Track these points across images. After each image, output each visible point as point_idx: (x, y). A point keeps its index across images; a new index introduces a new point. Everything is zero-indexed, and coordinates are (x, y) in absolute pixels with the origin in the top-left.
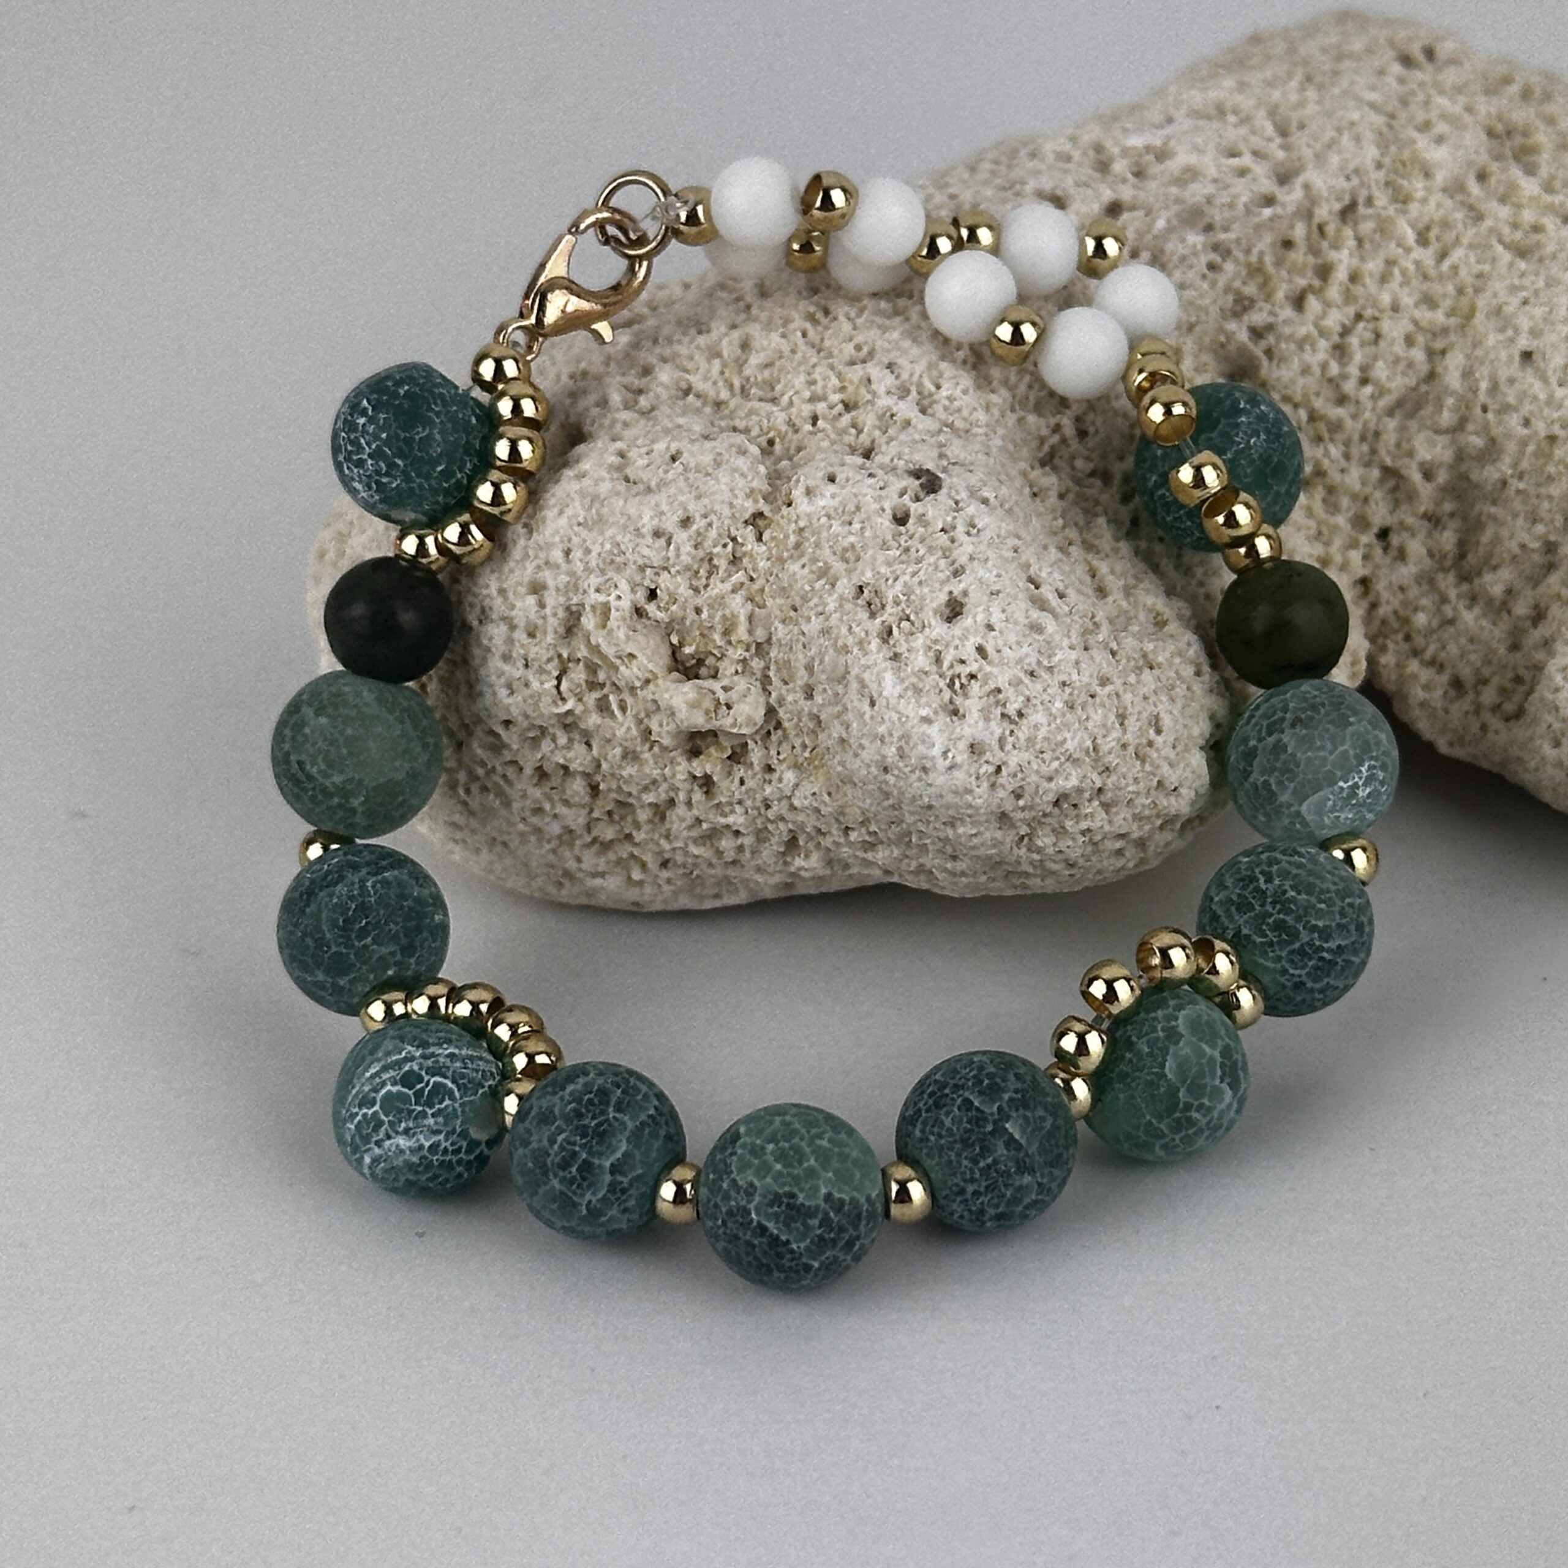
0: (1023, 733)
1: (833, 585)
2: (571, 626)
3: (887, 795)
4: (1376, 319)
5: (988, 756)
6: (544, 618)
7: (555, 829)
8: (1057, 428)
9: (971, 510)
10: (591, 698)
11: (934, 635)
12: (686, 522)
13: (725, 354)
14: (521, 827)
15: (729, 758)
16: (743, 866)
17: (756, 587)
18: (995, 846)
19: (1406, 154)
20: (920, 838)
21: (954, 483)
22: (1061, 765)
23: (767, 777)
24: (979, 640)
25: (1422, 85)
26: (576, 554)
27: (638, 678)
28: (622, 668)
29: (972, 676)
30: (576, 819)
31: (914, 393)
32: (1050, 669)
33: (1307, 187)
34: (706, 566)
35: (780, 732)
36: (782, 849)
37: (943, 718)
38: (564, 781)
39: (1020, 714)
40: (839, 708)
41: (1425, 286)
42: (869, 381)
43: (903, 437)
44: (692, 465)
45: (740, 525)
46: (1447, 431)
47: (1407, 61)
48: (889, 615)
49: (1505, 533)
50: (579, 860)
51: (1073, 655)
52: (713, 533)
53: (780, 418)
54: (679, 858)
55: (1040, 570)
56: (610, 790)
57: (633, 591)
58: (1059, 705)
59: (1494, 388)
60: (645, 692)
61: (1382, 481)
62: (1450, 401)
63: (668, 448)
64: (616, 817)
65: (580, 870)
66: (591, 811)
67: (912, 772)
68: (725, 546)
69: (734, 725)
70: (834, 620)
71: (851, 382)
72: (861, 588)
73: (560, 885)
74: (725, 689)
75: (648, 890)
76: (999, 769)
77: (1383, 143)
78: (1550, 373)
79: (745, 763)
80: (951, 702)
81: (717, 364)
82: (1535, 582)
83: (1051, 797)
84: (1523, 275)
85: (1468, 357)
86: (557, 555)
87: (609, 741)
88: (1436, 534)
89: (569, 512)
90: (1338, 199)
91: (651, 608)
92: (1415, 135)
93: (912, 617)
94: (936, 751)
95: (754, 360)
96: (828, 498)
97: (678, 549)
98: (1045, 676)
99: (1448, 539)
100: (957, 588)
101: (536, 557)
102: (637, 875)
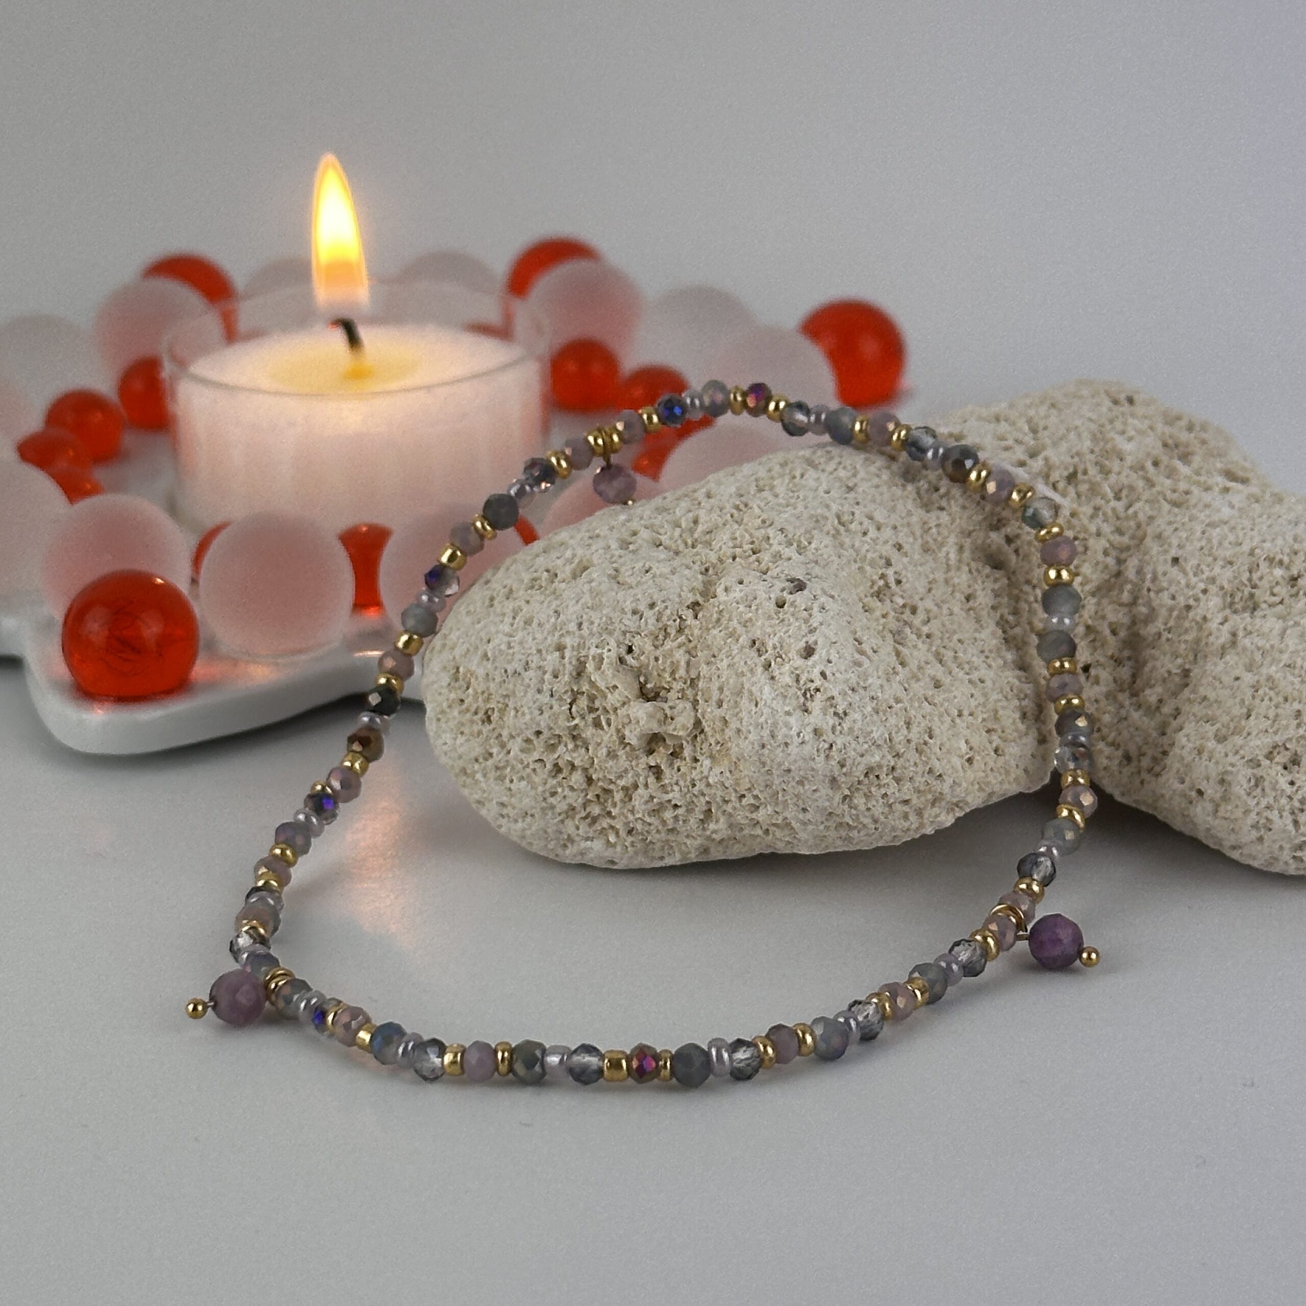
0: (846, 726)
1: (738, 640)
2: (580, 673)
3: (764, 764)
4: (1086, 539)
5: (825, 737)
6: (564, 665)
7: (562, 807)
8: (883, 576)
9: (823, 599)
10: (590, 718)
11: (796, 665)
12: (652, 606)
13: (683, 526)
14: (544, 804)
15: (672, 754)
16: (678, 832)
17: (692, 645)
18: (828, 800)
19: (1109, 446)
20: (783, 796)
21: (814, 587)
22: (870, 747)
23: (694, 765)
24: (823, 668)
25: (1123, 414)
26: (585, 626)
27: (618, 701)
28: (609, 695)
29: (818, 690)
30: (577, 800)
31: (795, 545)
32: (865, 688)
33: (1046, 459)
34: (663, 632)
35: (703, 736)
36: (702, 817)
37: (799, 713)
38: (571, 774)
39: (845, 714)
40: (738, 710)
41: (1118, 523)
42: (768, 538)
43: (785, 564)
44: (658, 573)
45: (684, 608)
46: (1126, 605)
47: (1116, 402)
48: (770, 655)
49: (1158, 664)
50: (578, 828)
51: (879, 682)
52: (668, 612)
53: (713, 558)
54: (639, 826)
55: (863, 635)
56: (599, 779)
57: (618, 646)
58: (869, 709)
59: (1154, 579)
60: (623, 709)
61: (1086, 635)
62: (1129, 587)
63: (644, 566)
64: (602, 800)
65: (578, 835)
66: (587, 795)
67: (779, 746)
68: (675, 621)
69: (675, 730)
70: (736, 659)
71: (758, 539)
72: (754, 642)
73: (565, 846)
74: (671, 708)
75: (619, 849)
76: (831, 746)
77: (1094, 438)
78: (1188, 569)
79: (681, 758)
80: (804, 705)
81: (678, 531)
82: (1175, 694)
83: (862, 768)
84: (1176, 515)
85: (1140, 561)
86: (572, 627)
87: (599, 744)
88: (1119, 669)
89: (583, 601)
90: (1066, 468)
91: (629, 658)
92: (1116, 437)
93: (784, 656)
94: (793, 732)
95: (700, 528)
96: (737, 593)
97: (646, 621)
98: (862, 691)
99: (1125, 672)
100: (811, 639)
101: (561, 629)
102: (612, 839)
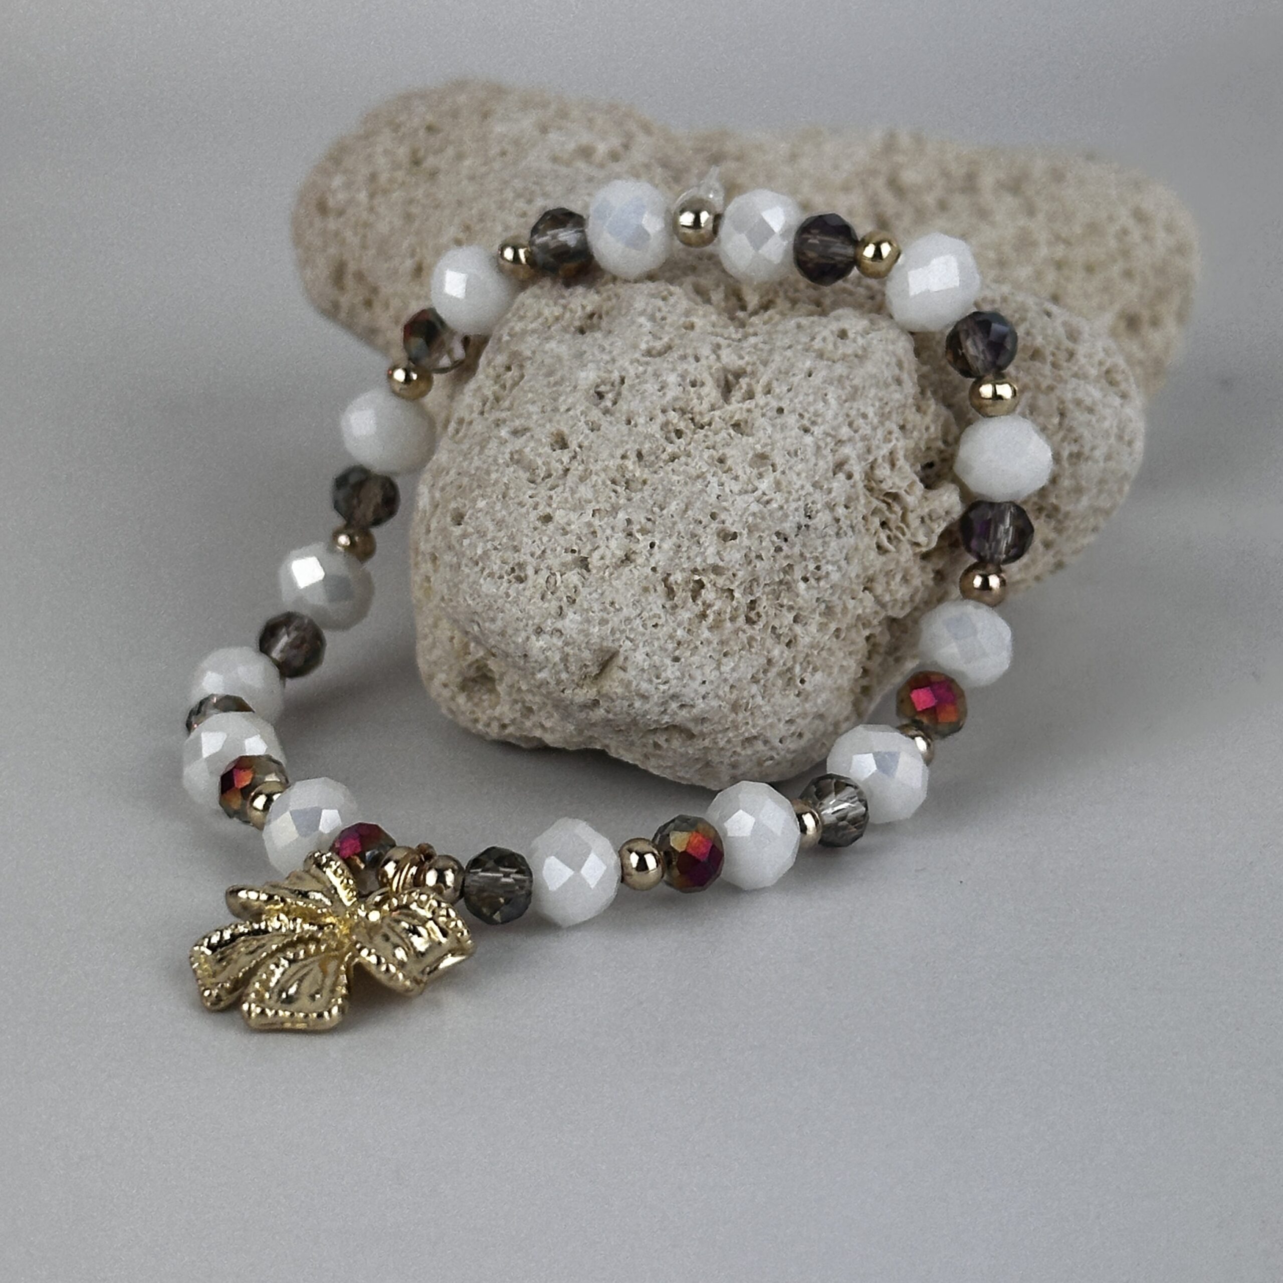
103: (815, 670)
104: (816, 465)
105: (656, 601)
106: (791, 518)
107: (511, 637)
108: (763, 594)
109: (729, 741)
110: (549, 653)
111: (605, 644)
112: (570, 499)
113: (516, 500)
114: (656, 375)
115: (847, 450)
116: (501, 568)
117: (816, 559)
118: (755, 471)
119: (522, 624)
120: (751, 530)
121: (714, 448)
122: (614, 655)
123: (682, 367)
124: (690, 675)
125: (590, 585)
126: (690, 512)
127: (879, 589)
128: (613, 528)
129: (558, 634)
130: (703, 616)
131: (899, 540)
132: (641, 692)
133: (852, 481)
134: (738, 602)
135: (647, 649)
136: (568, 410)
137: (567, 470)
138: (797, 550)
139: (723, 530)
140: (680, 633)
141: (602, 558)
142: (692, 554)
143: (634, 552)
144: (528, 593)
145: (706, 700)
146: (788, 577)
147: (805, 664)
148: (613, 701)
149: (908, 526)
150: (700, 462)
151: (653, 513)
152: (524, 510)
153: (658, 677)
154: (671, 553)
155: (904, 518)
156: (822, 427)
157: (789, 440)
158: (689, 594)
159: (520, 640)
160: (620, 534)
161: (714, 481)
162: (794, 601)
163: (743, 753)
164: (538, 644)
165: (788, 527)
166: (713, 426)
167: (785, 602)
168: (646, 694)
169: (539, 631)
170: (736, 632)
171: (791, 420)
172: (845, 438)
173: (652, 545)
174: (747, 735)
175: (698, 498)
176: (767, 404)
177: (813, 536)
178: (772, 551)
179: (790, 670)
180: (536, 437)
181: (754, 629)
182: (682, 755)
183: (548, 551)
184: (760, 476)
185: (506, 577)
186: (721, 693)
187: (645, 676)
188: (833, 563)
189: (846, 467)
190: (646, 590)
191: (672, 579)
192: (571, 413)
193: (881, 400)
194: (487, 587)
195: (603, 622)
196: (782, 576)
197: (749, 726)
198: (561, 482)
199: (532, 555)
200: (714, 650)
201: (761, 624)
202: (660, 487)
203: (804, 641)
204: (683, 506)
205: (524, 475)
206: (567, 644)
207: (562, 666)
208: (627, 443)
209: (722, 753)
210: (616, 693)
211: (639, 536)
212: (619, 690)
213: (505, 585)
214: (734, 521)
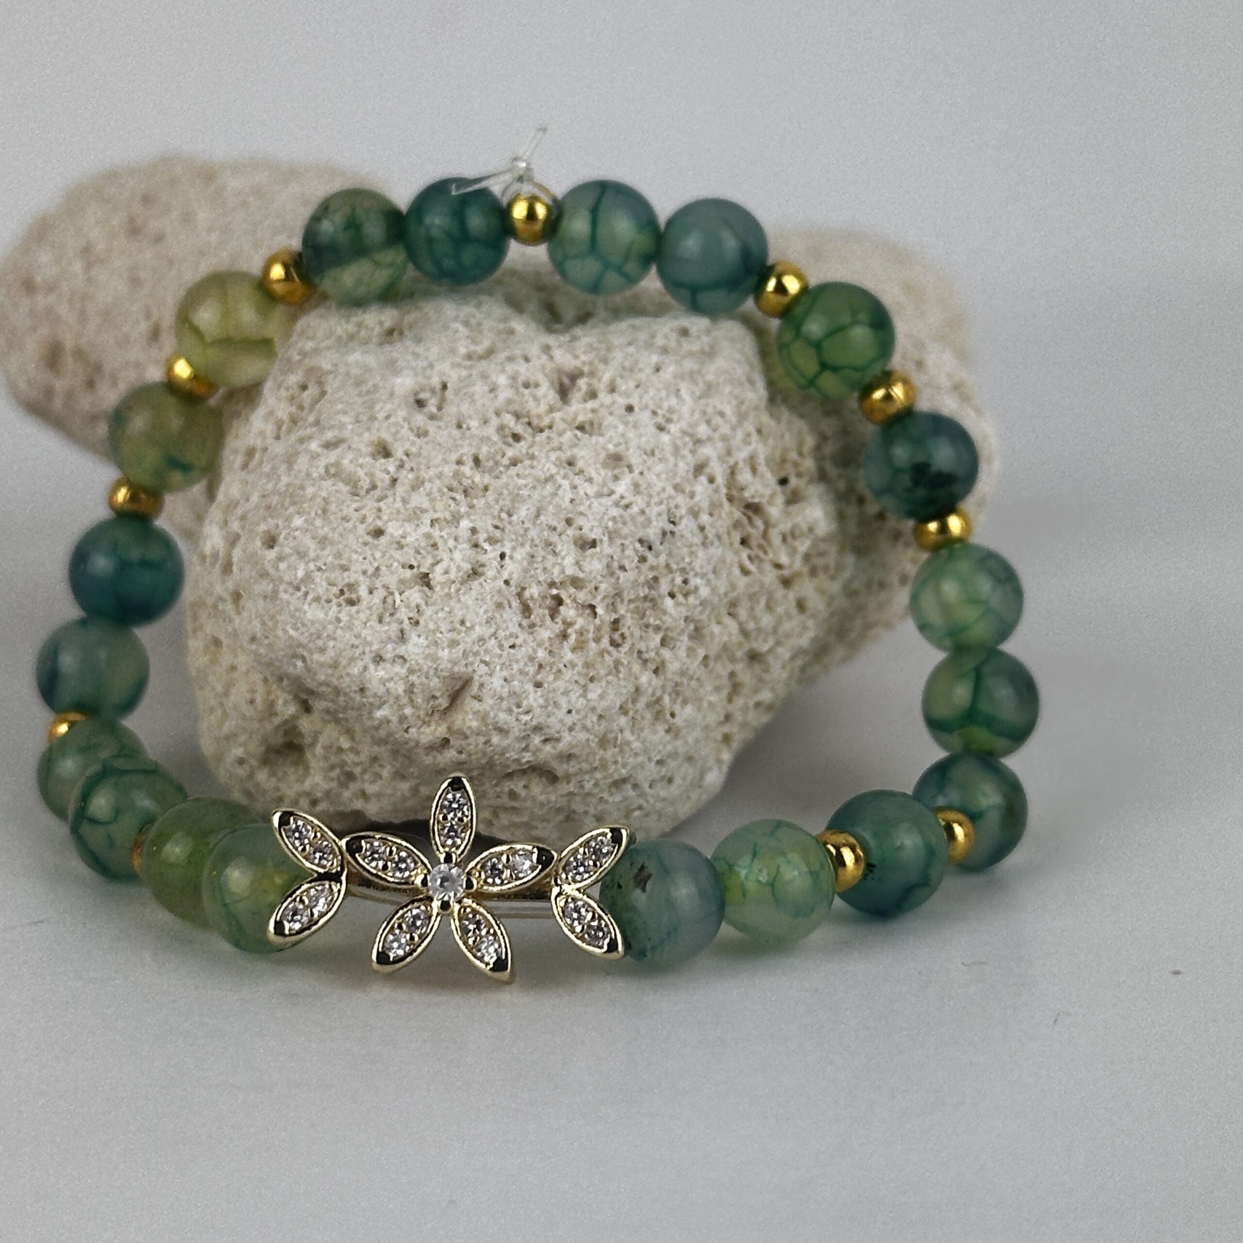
103: (685, 702)
104: (676, 465)
105: (512, 618)
106: (655, 523)
107: (344, 667)
108: (627, 612)
109: (596, 784)
110: (391, 685)
111: (456, 669)
112: (403, 510)
113: (339, 515)
114: (484, 377)
115: (707, 451)
116: (327, 590)
117: (683, 571)
118: (610, 473)
119: (358, 651)
120: (612, 535)
121: (560, 449)
122: (466, 682)
123: (510, 368)
124: (555, 703)
125: (434, 604)
126: (542, 518)
127: (743, 613)
128: (456, 539)
129: (401, 661)
130: (564, 636)
131: (761, 561)
132: (499, 725)
133: (714, 485)
134: (601, 621)
135: (505, 673)
136: (387, 417)
137: (394, 481)
138: (662, 559)
139: (581, 538)
140: (541, 654)
141: (446, 572)
142: (548, 565)
143: (483, 565)
144: (363, 616)
145: (574, 733)
146: (653, 592)
147: (674, 696)
148: (466, 737)
149: (770, 544)
150: (547, 465)
151: (501, 520)
152: (350, 525)
153: (519, 706)
154: (525, 563)
155: (765, 535)
156: (678, 425)
157: (643, 439)
158: (547, 612)
159: (355, 671)
160: (465, 545)
161: (565, 483)
162: (661, 619)
163: (611, 800)
164: (378, 673)
165: (652, 533)
166: (554, 429)
167: (651, 621)
168: (505, 727)
169: (379, 659)
170: (601, 653)
171: (643, 417)
172: (704, 437)
173: (502, 556)
174: (616, 776)
175: (550, 503)
176: (614, 402)
177: (679, 544)
178: (636, 560)
179: (658, 701)
180: (354, 446)
181: (618, 652)
182: (542, 805)
183: (383, 568)
184: (616, 478)
185: (335, 601)
186: (589, 724)
187: (504, 705)
188: (703, 576)
189: (708, 470)
190: (499, 606)
191: (527, 594)
192: (392, 420)
193: (736, 397)
194: (312, 613)
195: (453, 644)
196: (646, 590)
197: (619, 765)
198: (389, 493)
199: (364, 573)
200: (579, 674)
201: (625, 649)
202: (505, 492)
203: (673, 666)
204: (533, 510)
205: (345, 489)
206: (411, 671)
207: (405, 700)
208: (462, 446)
209: (589, 799)
210: (470, 727)
211: (486, 546)
212: (475, 724)
213: (335, 608)
214: (592, 527)
